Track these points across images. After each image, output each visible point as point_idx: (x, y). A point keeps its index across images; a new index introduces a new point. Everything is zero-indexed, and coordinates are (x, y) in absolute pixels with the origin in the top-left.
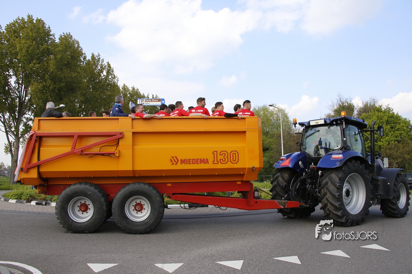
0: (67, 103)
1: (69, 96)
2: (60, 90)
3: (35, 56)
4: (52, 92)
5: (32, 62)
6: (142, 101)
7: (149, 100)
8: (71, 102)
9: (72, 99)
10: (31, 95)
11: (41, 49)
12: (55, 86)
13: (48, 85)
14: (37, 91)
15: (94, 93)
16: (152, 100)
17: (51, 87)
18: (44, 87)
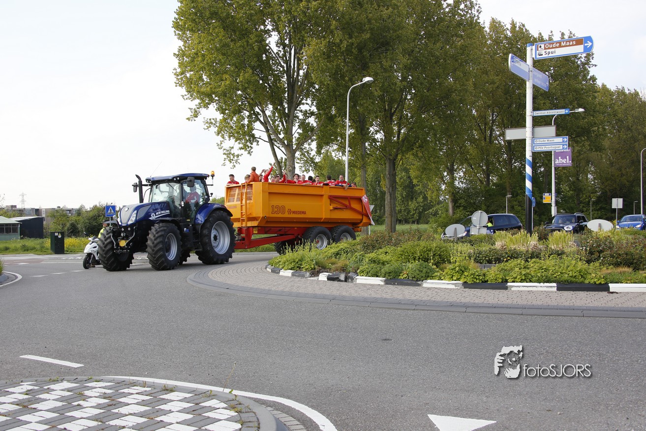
0: (377, 73)
1: (380, 59)
2: (361, 48)
4: (347, 55)
6: (537, 49)
7: (554, 45)
8: (385, 70)
9: (386, 64)
10: (308, 65)
12: (350, 41)
13: (338, 41)
14: (318, 56)
15: (431, 45)
16: (560, 43)
17: (344, 44)
18: (330, 45)
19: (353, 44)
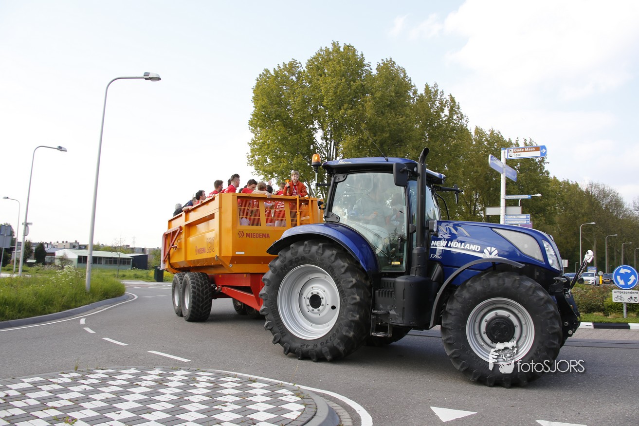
1: (395, 151)
2: (382, 143)
3: (346, 98)
4: (372, 148)
5: (342, 108)
6: (508, 152)
7: (520, 150)
10: (343, 154)
11: (353, 88)
12: (374, 138)
13: (365, 138)
14: (351, 148)
15: (432, 143)
16: (524, 149)
17: (371, 140)
18: (361, 141)
19: (376, 140)
